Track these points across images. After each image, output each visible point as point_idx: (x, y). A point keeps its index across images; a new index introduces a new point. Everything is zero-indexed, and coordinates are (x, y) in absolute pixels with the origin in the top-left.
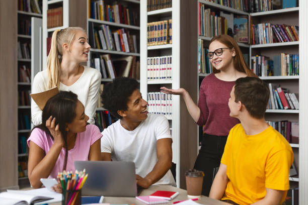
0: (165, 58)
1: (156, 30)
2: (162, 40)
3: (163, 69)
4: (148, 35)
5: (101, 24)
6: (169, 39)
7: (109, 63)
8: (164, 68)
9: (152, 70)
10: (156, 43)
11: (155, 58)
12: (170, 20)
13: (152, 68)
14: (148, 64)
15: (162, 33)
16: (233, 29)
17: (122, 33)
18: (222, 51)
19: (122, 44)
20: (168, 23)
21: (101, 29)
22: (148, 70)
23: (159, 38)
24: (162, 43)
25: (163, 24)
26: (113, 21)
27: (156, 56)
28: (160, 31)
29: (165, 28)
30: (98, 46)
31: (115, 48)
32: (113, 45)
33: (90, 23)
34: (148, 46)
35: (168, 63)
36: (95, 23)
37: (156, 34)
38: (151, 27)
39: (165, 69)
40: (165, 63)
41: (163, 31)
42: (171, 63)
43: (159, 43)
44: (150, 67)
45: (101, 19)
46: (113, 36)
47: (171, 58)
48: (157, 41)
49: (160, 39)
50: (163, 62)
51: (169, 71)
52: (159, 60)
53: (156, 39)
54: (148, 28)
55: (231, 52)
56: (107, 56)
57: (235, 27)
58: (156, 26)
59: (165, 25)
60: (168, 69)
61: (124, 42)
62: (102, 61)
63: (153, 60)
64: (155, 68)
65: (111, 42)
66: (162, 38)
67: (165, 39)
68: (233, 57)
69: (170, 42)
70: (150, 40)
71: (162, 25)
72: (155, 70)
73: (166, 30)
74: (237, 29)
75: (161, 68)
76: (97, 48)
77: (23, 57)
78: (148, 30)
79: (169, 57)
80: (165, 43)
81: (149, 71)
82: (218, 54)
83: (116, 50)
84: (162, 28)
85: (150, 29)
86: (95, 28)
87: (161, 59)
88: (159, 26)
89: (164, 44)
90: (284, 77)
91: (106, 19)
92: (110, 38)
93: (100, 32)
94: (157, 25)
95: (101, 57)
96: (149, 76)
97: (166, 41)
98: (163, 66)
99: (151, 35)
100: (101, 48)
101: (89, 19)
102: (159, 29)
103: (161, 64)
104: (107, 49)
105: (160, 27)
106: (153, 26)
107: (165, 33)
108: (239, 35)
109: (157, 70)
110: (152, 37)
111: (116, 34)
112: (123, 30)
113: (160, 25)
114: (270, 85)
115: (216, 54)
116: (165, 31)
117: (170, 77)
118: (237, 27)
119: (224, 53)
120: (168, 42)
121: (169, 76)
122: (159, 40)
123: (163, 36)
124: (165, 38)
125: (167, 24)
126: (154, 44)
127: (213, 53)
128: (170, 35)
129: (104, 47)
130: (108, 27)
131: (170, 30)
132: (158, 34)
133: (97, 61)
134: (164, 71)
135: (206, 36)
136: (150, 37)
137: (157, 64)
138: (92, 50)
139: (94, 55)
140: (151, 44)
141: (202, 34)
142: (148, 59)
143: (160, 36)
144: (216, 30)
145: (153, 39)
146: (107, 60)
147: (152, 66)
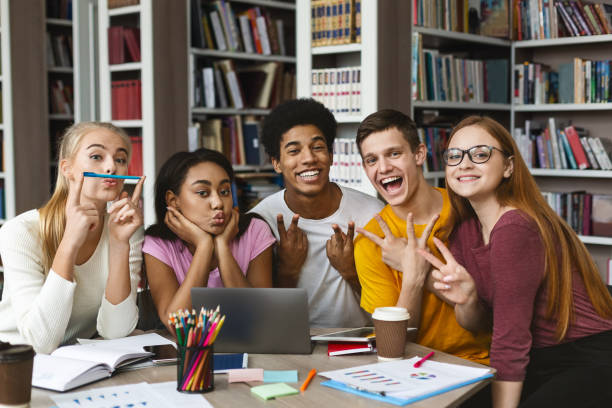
0: (348, 73)
1: (328, 14)
2: (341, 35)
3: (343, 94)
4: (314, 25)
6: (355, 33)
7: (231, 77)
8: (344, 90)
9: (320, 94)
10: (329, 41)
11: (328, 71)
13: (321, 91)
14: (313, 84)
15: (340, 22)
16: (478, 9)
17: (256, 16)
19: (257, 38)
20: (354, 1)
21: (214, 9)
22: (314, 94)
23: (334, 32)
24: (341, 41)
25: (343, 4)
27: (323, 68)
28: (337, 19)
29: (347, 11)
30: (210, 43)
31: (242, 48)
32: (238, 41)
34: (313, 47)
35: (354, 81)
37: (329, 23)
38: (319, 9)
39: (347, 93)
40: (347, 82)
41: (344, 17)
42: (359, 81)
43: (335, 42)
44: (316, 89)
46: (238, 24)
47: (359, 72)
48: (331, 38)
49: (337, 34)
50: (344, 79)
51: (355, 96)
52: (335, 76)
53: (328, 33)
54: (313, 11)
56: (227, 64)
57: (483, 5)
58: (328, 8)
59: (347, 5)
60: (354, 93)
61: (259, 35)
62: (218, 73)
63: (323, 76)
64: (328, 91)
65: (234, 35)
66: (340, 31)
67: (347, 34)
69: (358, 40)
70: (317, 36)
71: (341, 7)
72: (326, 95)
73: (350, 16)
74: (488, 9)
75: (340, 91)
76: (207, 47)
77: (58, 63)
78: (313, 16)
79: (355, 69)
80: (348, 40)
83: (244, 50)
84: (341, 12)
85: (317, 13)
86: (203, 7)
87: (338, 74)
88: (334, 7)
89: (345, 43)
90: (579, 105)
92: (233, 27)
93: (214, 15)
94: (331, 6)
95: (216, 65)
97: (350, 37)
98: (344, 87)
99: (319, 25)
100: (216, 47)
102: (335, 13)
103: (338, 83)
104: (227, 49)
105: (338, 10)
106: (323, 7)
107: (347, 21)
108: (491, 21)
109: (332, 94)
110: (322, 29)
111: (244, 20)
112: (258, 10)
113: (337, 5)
114: (552, 121)
116: (347, 18)
117: (358, 110)
118: (487, 6)
120: (354, 40)
121: (355, 107)
122: (334, 36)
123: (344, 26)
124: (347, 30)
125: (351, 4)
126: (324, 43)
128: (358, 26)
129: (222, 46)
130: (228, 5)
131: (358, 16)
132: (334, 23)
133: (208, 73)
134: (345, 97)
135: (427, 27)
136: (317, 29)
137: (332, 83)
138: (196, 51)
139: (202, 63)
140: (318, 44)
141: (420, 23)
142: (313, 74)
143: (337, 27)
144: (447, 14)
145: (324, 32)
146: (226, 71)
147: (321, 86)
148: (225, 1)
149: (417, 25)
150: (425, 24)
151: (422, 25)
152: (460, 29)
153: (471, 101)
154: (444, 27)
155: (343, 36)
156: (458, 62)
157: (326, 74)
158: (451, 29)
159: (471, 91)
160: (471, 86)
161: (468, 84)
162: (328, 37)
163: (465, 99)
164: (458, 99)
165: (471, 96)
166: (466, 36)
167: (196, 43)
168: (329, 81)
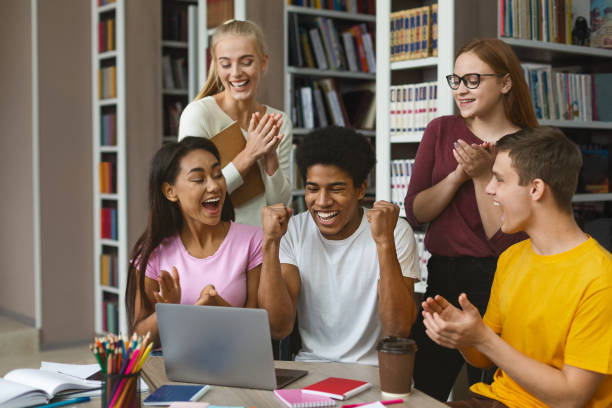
0: (425, 88)
1: (407, 27)
2: (418, 48)
3: (421, 111)
4: (392, 39)
5: (316, 16)
6: (432, 46)
7: (333, 97)
8: (422, 108)
9: (399, 112)
10: (408, 55)
11: (406, 87)
12: (434, 6)
13: (400, 109)
14: (392, 101)
15: (418, 34)
16: (588, 18)
17: (362, 33)
19: (362, 55)
20: (431, 11)
21: (315, 26)
22: (393, 112)
23: (412, 45)
24: (419, 55)
25: (421, 15)
26: (344, 8)
27: (408, 83)
28: (415, 31)
29: (425, 23)
30: (310, 61)
31: (345, 66)
32: (340, 59)
33: (291, 14)
34: (391, 62)
35: (431, 98)
36: (301, 16)
37: (408, 36)
38: (398, 21)
39: (425, 111)
40: (424, 98)
41: (421, 29)
42: (435, 97)
43: (413, 56)
44: (395, 106)
45: (316, 6)
46: (341, 41)
47: (436, 87)
48: (409, 52)
49: (415, 48)
50: (422, 95)
51: (432, 114)
52: (413, 92)
53: (407, 46)
54: (392, 23)
56: (328, 83)
57: (594, 14)
58: (407, 20)
59: (425, 16)
60: (431, 110)
61: (365, 53)
62: (317, 93)
63: (402, 92)
64: (406, 109)
65: (337, 53)
66: (418, 44)
67: (424, 47)
69: (435, 53)
70: (395, 50)
71: (418, 18)
72: (404, 112)
73: (427, 28)
74: (600, 18)
75: (418, 108)
76: (305, 65)
77: (177, 85)
78: (392, 29)
79: (432, 84)
80: (425, 54)
81: (393, 116)
83: (348, 69)
84: (418, 24)
85: (395, 25)
86: (301, 25)
87: (417, 90)
88: (412, 19)
89: (423, 57)
91: (326, 6)
92: (335, 45)
93: (314, 33)
94: (409, 17)
95: (315, 84)
96: (394, 126)
97: (427, 50)
98: (421, 104)
99: (397, 39)
100: (316, 66)
101: (288, 8)
102: (412, 26)
103: (416, 100)
104: (329, 68)
105: (415, 22)
106: (402, 19)
107: (424, 33)
108: (603, 31)
109: (410, 112)
110: (400, 43)
111: (347, 37)
112: (363, 26)
113: (415, 16)
115: (466, 83)
116: (424, 29)
118: (598, 14)
120: (431, 54)
122: (412, 50)
123: (421, 39)
124: (424, 43)
125: (428, 14)
126: (403, 57)
127: (460, 79)
128: (434, 38)
129: (323, 64)
130: (329, 22)
131: (434, 27)
132: (412, 36)
133: (306, 93)
134: (422, 114)
135: (517, 38)
136: (396, 44)
137: (410, 100)
138: (293, 70)
139: (299, 82)
140: (397, 59)
141: (508, 34)
142: (392, 91)
143: (415, 40)
144: (544, 23)
145: (402, 46)
146: (328, 91)
147: (399, 104)
148: (326, 18)
149: (504, 35)
150: (514, 34)
151: (511, 36)
152: (561, 39)
153: (576, 119)
154: (539, 38)
155: (421, 50)
156: (559, 76)
157: (405, 90)
158: (548, 40)
159: (575, 108)
160: (576, 103)
161: (572, 99)
162: (406, 50)
163: (567, 116)
164: (558, 117)
165: (576, 113)
166: (568, 48)
167: (292, 62)
168: (407, 98)
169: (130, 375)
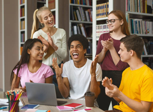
0: (105, 25)
1: (101, 9)
2: (104, 14)
4: (97, 12)
5: (77, 7)
7: (82, 29)
8: (105, 31)
9: (99, 32)
10: (101, 16)
11: (101, 25)
12: (108, 3)
13: (99, 31)
14: (97, 29)
15: (104, 11)
17: (91, 11)
18: (114, 20)
19: (91, 17)
20: (107, 4)
21: (78, 9)
22: (97, 32)
23: (102, 14)
24: (104, 16)
25: (104, 5)
26: (86, 4)
27: (101, 24)
28: (103, 10)
29: (105, 7)
30: (76, 19)
31: (86, 20)
32: (85, 18)
33: (71, 6)
34: (97, 18)
35: (107, 28)
36: (74, 6)
37: (101, 11)
38: (98, 7)
40: (105, 28)
41: (104, 9)
43: (102, 17)
44: (97, 30)
45: (78, 4)
46: (85, 13)
48: (101, 15)
49: (103, 14)
53: (101, 14)
54: (97, 8)
55: (120, 22)
56: (81, 25)
58: (101, 7)
59: (105, 6)
60: (107, 31)
62: (78, 27)
63: (99, 27)
64: (101, 31)
65: (84, 16)
66: (104, 13)
67: (105, 14)
68: (121, 25)
70: (98, 15)
71: (104, 6)
72: (100, 32)
73: (106, 9)
75: (104, 31)
80: (106, 16)
81: (97, 33)
82: (112, 22)
83: (87, 21)
85: (98, 8)
86: (73, 9)
87: (103, 26)
89: (105, 17)
91: (81, 4)
92: (83, 14)
93: (77, 11)
94: (101, 6)
95: (78, 25)
96: (97, 36)
97: (106, 15)
99: (98, 12)
100: (78, 20)
101: (70, 4)
102: (102, 8)
103: (103, 29)
104: (81, 20)
105: (103, 7)
106: (99, 7)
107: (105, 10)
111: (87, 12)
112: (91, 9)
113: (103, 6)
115: (111, 22)
116: (105, 9)
119: (116, 22)
120: (107, 16)
122: (102, 15)
123: (104, 12)
124: (105, 13)
125: (106, 5)
126: (99, 17)
127: (109, 21)
128: (108, 12)
129: (80, 20)
130: (82, 8)
131: (108, 8)
132: (102, 11)
133: (75, 27)
135: (131, 11)
136: (98, 13)
137: (101, 29)
138: (71, 21)
139: (73, 24)
140: (98, 17)
141: (128, 10)
142: (97, 26)
143: (103, 12)
144: (139, 7)
145: (99, 14)
146: (81, 27)
147: (99, 30)
148: (81, 7)
149: (127, 11)
151: (129, 11)
152: (144, 12)
153: (148, 34)
154: (138, 11)
155: (104, 15)
156: (143, 22)
157: (100, 26)
158: (140, 12)
159: (148, 31)
160: (148, 29)
161: (147, 28)
162: (100, 15)
163: (146, 33)
164: (143, 33)
165: (148, 32)
166: (146, 14)
167: (71, 19)
168: (101, 28)
169: (16, 101)
